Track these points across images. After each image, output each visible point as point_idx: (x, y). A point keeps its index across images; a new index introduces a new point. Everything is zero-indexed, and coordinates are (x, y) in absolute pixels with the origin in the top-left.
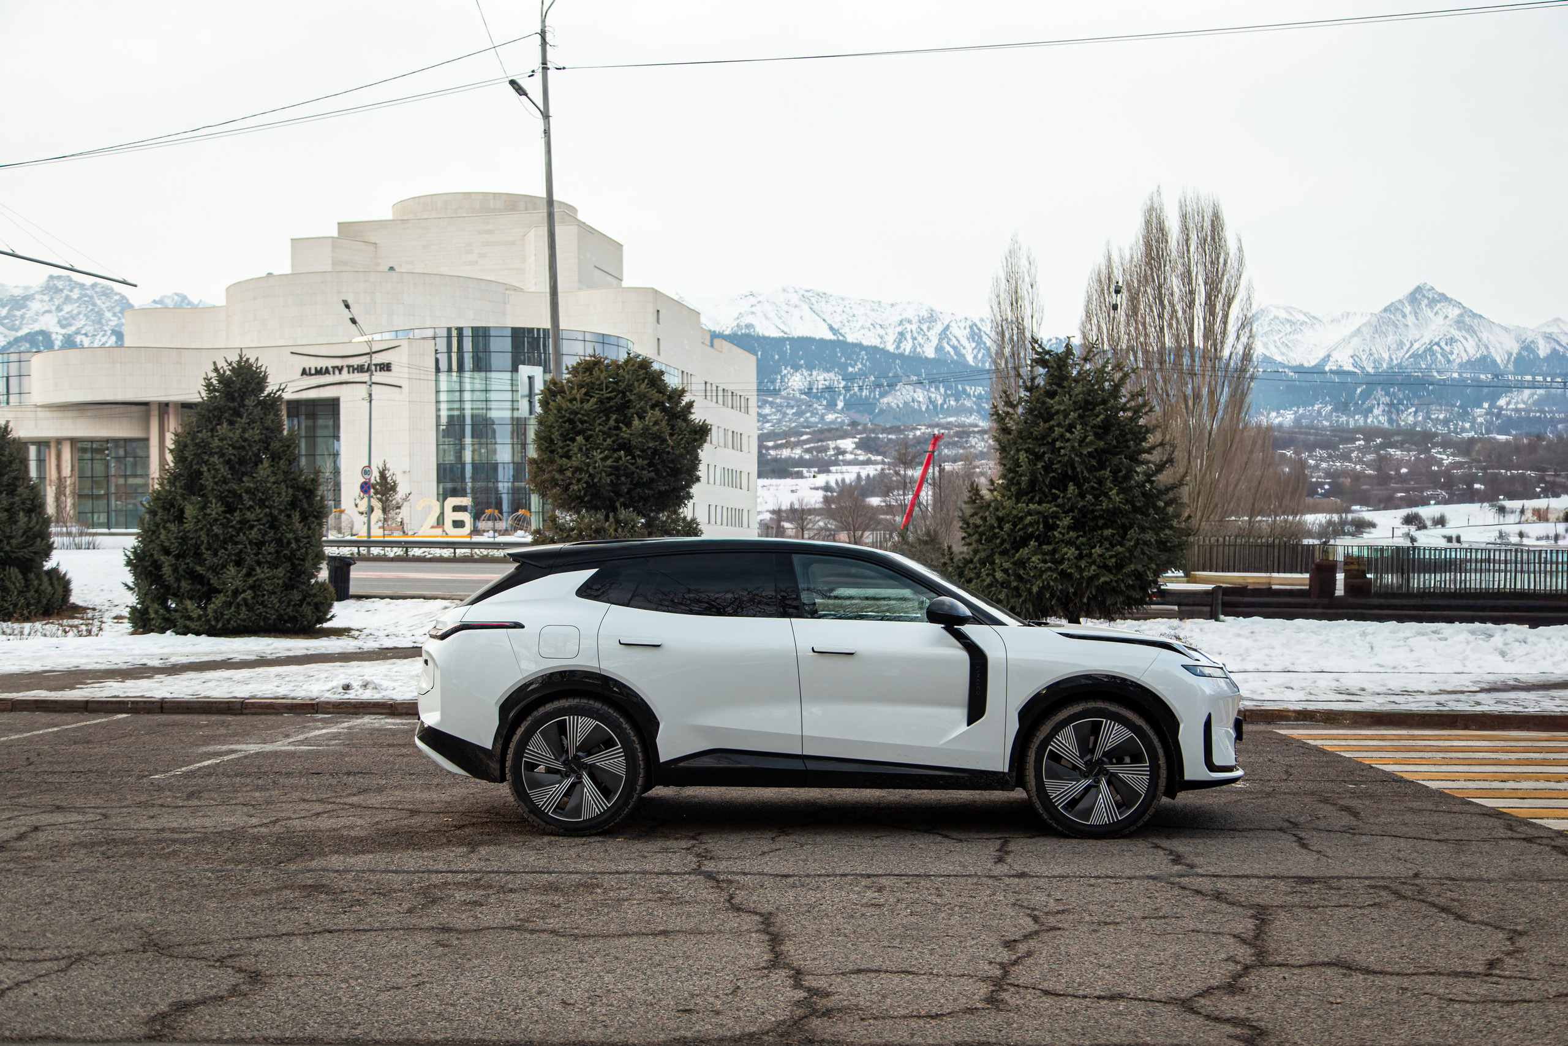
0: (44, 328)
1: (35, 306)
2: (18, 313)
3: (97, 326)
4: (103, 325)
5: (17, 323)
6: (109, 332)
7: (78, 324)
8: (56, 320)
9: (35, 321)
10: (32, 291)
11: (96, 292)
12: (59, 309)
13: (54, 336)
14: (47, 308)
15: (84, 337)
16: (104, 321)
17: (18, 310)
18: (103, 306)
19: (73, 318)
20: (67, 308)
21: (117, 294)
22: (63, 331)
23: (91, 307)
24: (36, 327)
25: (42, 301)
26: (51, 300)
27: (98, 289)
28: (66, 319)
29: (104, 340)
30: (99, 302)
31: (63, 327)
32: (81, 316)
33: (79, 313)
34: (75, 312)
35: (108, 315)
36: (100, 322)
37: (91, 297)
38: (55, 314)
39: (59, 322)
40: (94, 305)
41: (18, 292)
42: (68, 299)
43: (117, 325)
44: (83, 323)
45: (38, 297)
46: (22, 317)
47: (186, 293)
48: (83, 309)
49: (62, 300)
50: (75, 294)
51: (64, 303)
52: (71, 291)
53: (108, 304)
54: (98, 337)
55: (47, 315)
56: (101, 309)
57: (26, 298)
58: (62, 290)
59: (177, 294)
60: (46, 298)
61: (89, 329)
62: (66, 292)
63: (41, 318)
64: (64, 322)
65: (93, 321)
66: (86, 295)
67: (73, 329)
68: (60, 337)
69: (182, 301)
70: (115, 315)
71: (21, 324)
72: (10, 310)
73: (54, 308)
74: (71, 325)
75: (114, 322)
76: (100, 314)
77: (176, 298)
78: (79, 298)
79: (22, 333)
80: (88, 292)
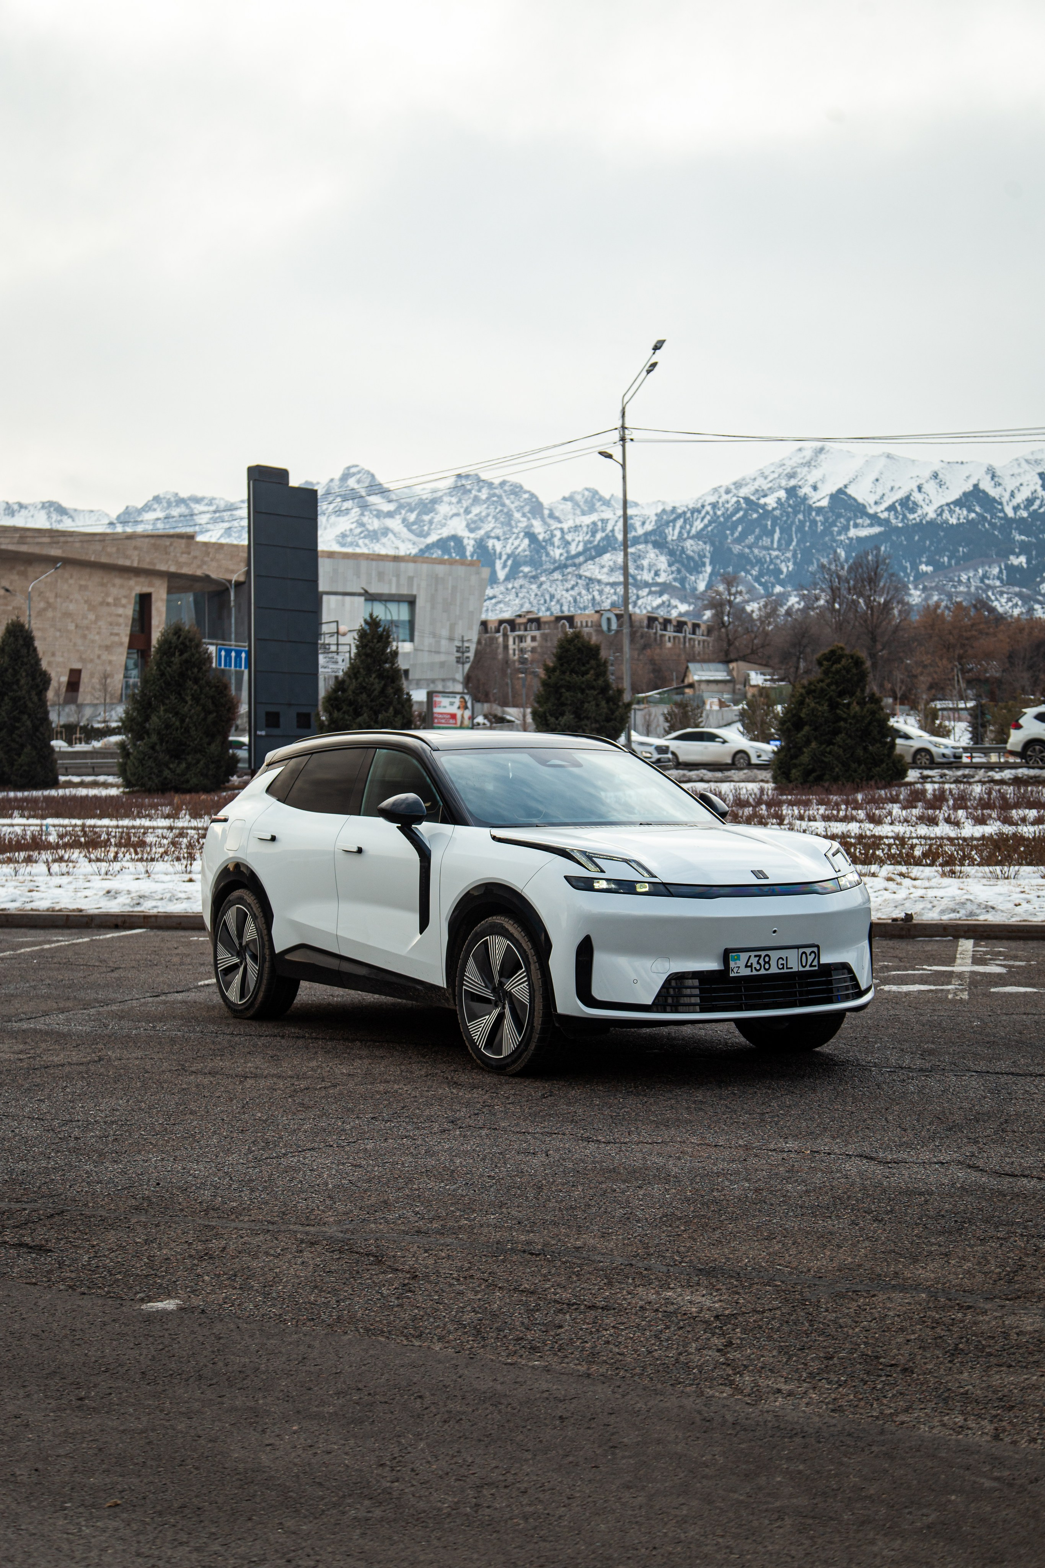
0: (453, 533)
1: (443, 509)
2: (426, 518)
3: (506, 529)
4: (512, 527)
5: (426, 528)
6: (522, 534)
7: (487, 527)
8: (464, 523)
9: (444, 525)
10: (440, 494)
11: (505, 491)
12: (467, 511)
13: (466, 541)
14: (455, 511)
15: (495, 541)
16: (513, 523)
17: (427, 514)
18: (512, 506)
19: (482, 521)
20: (476, 510)
21: (526, 492)
22: (472, 535)
23: (499, 508)
24: (445, 533)
25: (450, 503)
26: (459, 502)
27: (506, 488)
28: (474, 522)
29: (516, 543)
30: (507, 502)
31: (472, 530)
32: (490, 518)
33: (488, 515)
34: (483, 514)
35: (517, 515)
36: (509, 524)
37: (500, 497)
38: (463, 517)
39: (468, 526)
40: (503, 505)
41: (426, 496)
42: (476, 500)
43: (526, 527)
44: (491, 525)
45: (446, 499)
46: (431, 522)
47: (597, 488)
48: (492, 509)
49: (470, 501)
50: (484, 495)
51: (472, 505)
52: (479, 491)
53: (517, 503)
54: (510, 541)
55: (456, 519)
56: (510, 510)
57: (434, 501)
58: (470, 491)
59: (587, 489)
60: (454, 500)
61: (498, 532)
62: (474, 492)
63: (449, 522)
64: (473, 526)
65: (502, 523)
66: (494, 495)
67: (481, 532)
68: (472, 542)
69: (593, 497)
70: (524, 515)
71: (429, 529)
72: (419, 515)
73: (462, 510)
74: (479, 528)
75: (524, 523)
76: (509, 515)
77: (587, 493)
78: (488, 499)
79: (433, 538)
80: (497, 491)
